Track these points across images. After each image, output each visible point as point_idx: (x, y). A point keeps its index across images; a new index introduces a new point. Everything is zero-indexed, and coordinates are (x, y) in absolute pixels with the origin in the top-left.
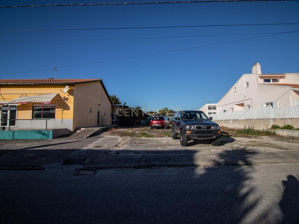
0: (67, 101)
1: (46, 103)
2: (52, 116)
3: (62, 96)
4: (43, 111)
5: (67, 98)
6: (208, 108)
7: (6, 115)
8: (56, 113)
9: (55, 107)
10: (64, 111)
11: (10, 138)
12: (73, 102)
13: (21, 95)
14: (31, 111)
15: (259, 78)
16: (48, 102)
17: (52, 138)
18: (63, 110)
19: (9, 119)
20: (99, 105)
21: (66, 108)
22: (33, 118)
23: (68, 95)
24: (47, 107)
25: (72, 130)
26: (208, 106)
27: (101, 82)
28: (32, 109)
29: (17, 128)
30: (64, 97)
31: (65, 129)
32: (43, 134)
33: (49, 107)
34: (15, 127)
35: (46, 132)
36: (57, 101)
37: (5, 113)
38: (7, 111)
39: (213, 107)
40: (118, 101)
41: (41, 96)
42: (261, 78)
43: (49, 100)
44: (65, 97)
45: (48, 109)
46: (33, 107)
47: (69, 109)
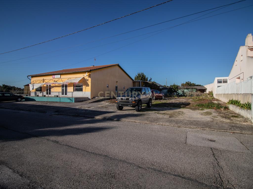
0: (88, 81)
1: (76, 83)
2: (81, 90)
3: (85, 78)
4: (76, 88)
5: (88, 79)
6: (218, 81)
7: (64, 89)
8: (83, 88)
9: (83, 85)
11: (59, 101)
12: (90, 81)
13: (68, 79)
14: (73, 87)
15: (249, 50)
17: (75, 102)
18: (86, 87)
20: (117, 82)
21: (87, 85)
22: (74, 91)
25: (90, 98)
27: (118, 65)
28: (73, 86)
29: (68, 96)
32: (71, 100)
35: (72, 99)
36: (83, 81)
39: (224, 80)
40: (145, 78)
41: (76, 79)
42: (251, 51)
43: (78, 81)
45: (80, 86)
46: (74, 85)
47: (89, 86)
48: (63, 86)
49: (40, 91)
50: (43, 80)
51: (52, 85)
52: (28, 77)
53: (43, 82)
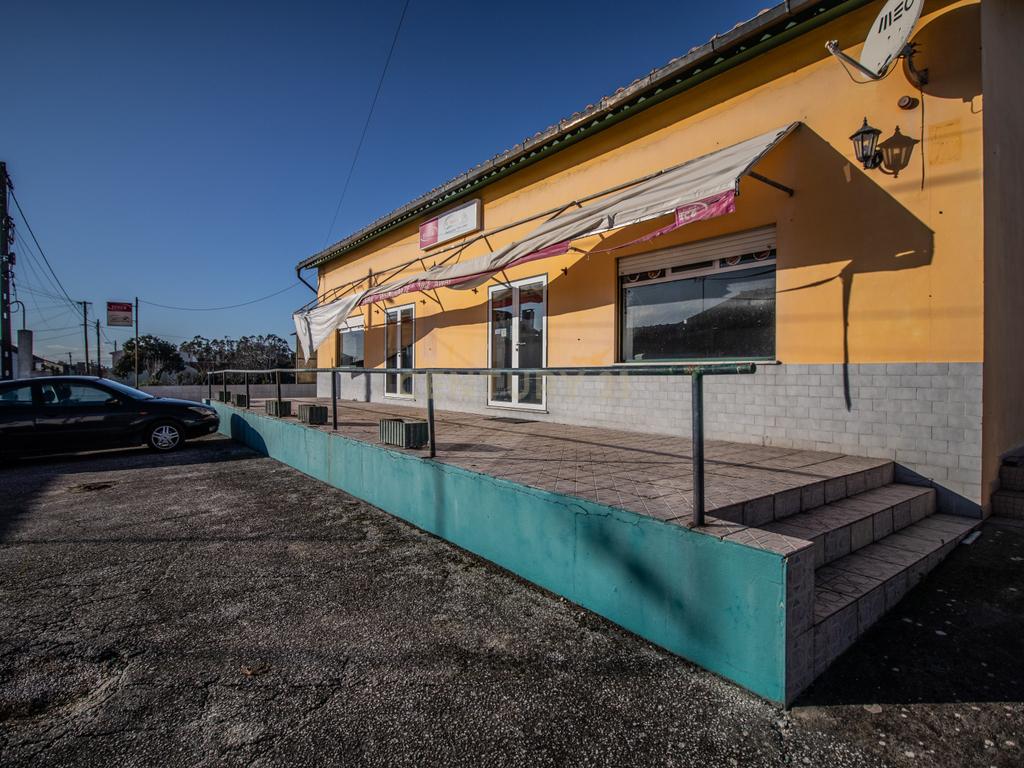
0: (896, 166)
5: (898, 138)
7: (508, 341)
8: (783, 305)
9: (773, 253)
10: (860, 277)
12: (975, 160)
14: (608, 312)
18: (847, 277)
22: (620, 357)
23: (910, 104)
24: (709, 264)
28: (612, 293)
29: (549, 419)
30: (867, 132)
31: (888, 475)
33: (723, 262)
36: (791, 192)
37: (504, 332)
44: (877, 133)
48: (500, 310)
50: (370, 275)
51: (419, 315)
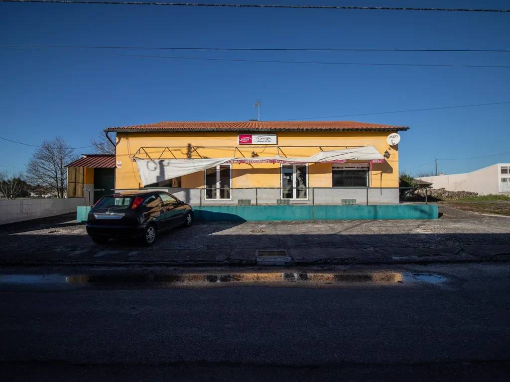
0: (388, 158)
1: (376, 162)
5: (388, 154)
6: (502, 170)
7: (291, 181)
9: (368, 167)
10: (383, 174)
12: (397, 159)
14: (330, 175)
16: (380, 160)
18: (381, 173)
19: (295, 187)
21: (387, 169)
22: (334, 185)
23: (390, 149)
24: (354, 167)
26: (502, 167)
28: (331, 171)
33: (357, 168)
34: (306, 200)
37: (288, 178)
38: (292, 175)
46: (333, 168)
47: (391, 172)
48: (287, 170)
49: (169, 188)
50: (189, 146)
51: (234, 166)
52: (110, 134)
53: (185, 157)
